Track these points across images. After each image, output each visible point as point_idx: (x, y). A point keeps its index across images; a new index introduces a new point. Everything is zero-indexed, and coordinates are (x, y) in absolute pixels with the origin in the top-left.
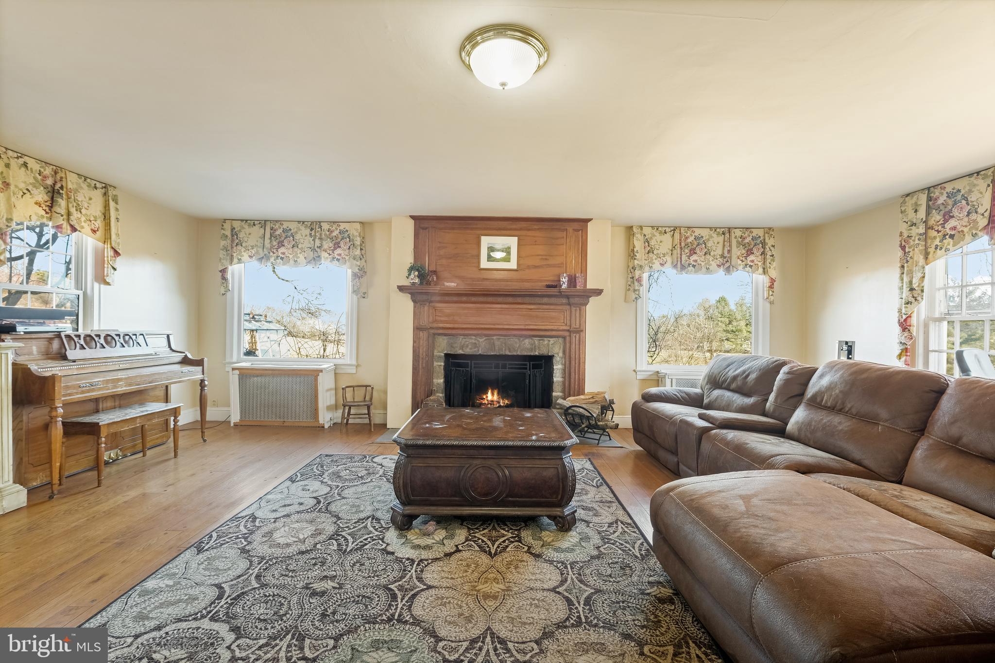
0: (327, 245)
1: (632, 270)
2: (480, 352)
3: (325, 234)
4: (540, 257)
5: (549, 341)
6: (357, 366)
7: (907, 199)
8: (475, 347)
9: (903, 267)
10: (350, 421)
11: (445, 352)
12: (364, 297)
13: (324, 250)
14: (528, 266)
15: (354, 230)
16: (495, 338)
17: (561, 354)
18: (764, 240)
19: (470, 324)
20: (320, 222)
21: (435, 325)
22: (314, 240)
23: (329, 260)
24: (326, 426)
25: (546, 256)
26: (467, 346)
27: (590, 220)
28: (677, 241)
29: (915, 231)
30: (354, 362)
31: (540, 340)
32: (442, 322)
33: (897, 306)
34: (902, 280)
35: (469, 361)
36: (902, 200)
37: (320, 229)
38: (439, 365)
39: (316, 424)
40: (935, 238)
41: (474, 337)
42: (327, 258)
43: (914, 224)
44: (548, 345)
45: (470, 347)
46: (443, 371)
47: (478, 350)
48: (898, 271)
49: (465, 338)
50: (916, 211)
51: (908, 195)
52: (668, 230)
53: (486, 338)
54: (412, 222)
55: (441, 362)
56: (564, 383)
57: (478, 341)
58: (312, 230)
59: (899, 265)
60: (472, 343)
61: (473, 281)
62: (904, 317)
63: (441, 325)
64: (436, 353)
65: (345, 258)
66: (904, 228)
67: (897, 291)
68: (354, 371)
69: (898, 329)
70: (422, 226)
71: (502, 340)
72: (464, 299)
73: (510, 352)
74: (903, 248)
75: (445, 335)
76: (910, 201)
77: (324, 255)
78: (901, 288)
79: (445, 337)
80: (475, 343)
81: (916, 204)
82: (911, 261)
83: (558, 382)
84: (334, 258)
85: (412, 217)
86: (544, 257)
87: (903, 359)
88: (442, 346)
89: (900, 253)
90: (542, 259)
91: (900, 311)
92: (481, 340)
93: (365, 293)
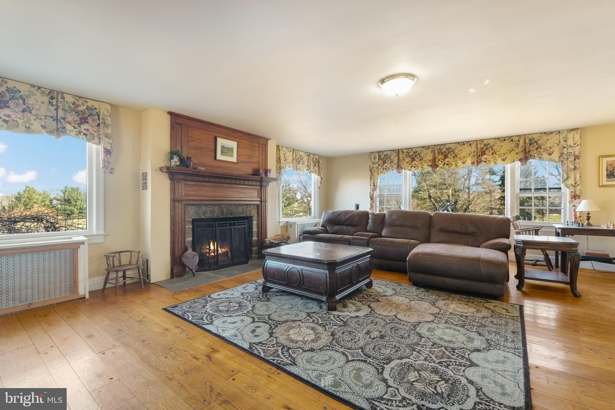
0: (72, 117)
1: (279, 169)
2: (215, 216)
3: (69, 107)
4: (248, 156)
5: (251, 207)
6: (105, 236)
7: (371, 154)
8: (212, 213)
9: (371, 178)
10: (128, 281)
11: (193, 218)
12: (112, 173)
13: (67, 122)
14: (242, 161)
15: (104, 110)
16: (223, 206)
17: (256, 215)
18: (319, 160)
19: (210, 197)
20: (62, 93)
21: (187, 198)
22: (57, 110)
23: (74, 133)
24: (87, 296)
25: (250, 156)
26: (207, 213)
27: (270, 139)
28: (294, 157)
29: (375, 166)
30: (102, 232)
31: (246, 207)
32: (191, 195)
33: (369, 191)
34: (371, 182)
35: (214, 223)
36: (370, 154)
37: (62, 100)
38: (189, 226)
39: (75, 297)
40: (380, 169)
41: (211, 206)
42: (72, 131)
43: (374, 163)
44: (250, 209)
45: (209, 213)
46: (191, 232)
47: (214, 215)
48: (369, 179)
49: (206, 207)
50: (375, 159)
51: (372, 153)
52: (291, 150)
53: (219, 206)
54: (168, 117)
55: (190, 225)
56: (258, 231)
57: (214, 209)
58: (52, 98)
59: (370, 177)
60: (210, 210)
61: (212, 167)
62: (372, 195)
63: (191, 198)
64: (187, 219)
65: (93, 134)
66: (371, 164)
67: (369, 186)
68: (102, 241)
69: (369, 199)
70: (177, 121)
71: (227, 207)
72: (207, 179)
73: (231, 215)
74: (371, 171)
75: (193, 205)
76: (373, 155)
77: (69, 127)
78: (371, 185)
79: (192, 207)
80: (212, 211)
81: (375, 156)
82: (374, 176)
83: (255, 231)
84: (80, 132)
85: (170, 113)
86: (249, 157)
87: (371, 210)
88: (192, 213)
89: (370, 173)
90: (248, 158)
91: (370, 193)
92: (215, 208)
93: (112, 169)
